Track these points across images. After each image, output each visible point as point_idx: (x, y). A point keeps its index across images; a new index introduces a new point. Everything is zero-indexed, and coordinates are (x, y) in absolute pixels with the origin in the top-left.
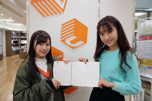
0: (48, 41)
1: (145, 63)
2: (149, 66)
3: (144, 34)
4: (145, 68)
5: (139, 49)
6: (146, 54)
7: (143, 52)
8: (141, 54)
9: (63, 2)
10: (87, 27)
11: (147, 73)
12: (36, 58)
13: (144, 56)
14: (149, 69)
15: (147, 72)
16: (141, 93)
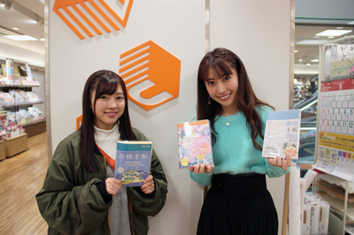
0: (120, 90)
1: (334, 143)
2: (343, 151)
3: (332, 77)
4: (333, 155)
5: (321, 110)
6: (335, 123)
7: (328, 118)
8: (326, 122)
9: (123, 4)
10: (180, 61)
11: (337, 168)
12: (96, 128)
13: (332, 127)
14: (341, 158)
15: (336, 164)
16: (321, 213)
